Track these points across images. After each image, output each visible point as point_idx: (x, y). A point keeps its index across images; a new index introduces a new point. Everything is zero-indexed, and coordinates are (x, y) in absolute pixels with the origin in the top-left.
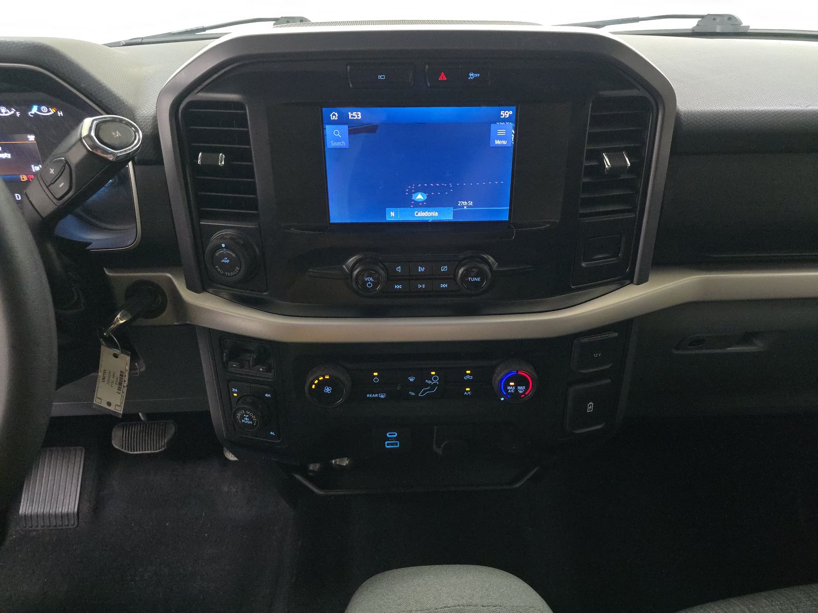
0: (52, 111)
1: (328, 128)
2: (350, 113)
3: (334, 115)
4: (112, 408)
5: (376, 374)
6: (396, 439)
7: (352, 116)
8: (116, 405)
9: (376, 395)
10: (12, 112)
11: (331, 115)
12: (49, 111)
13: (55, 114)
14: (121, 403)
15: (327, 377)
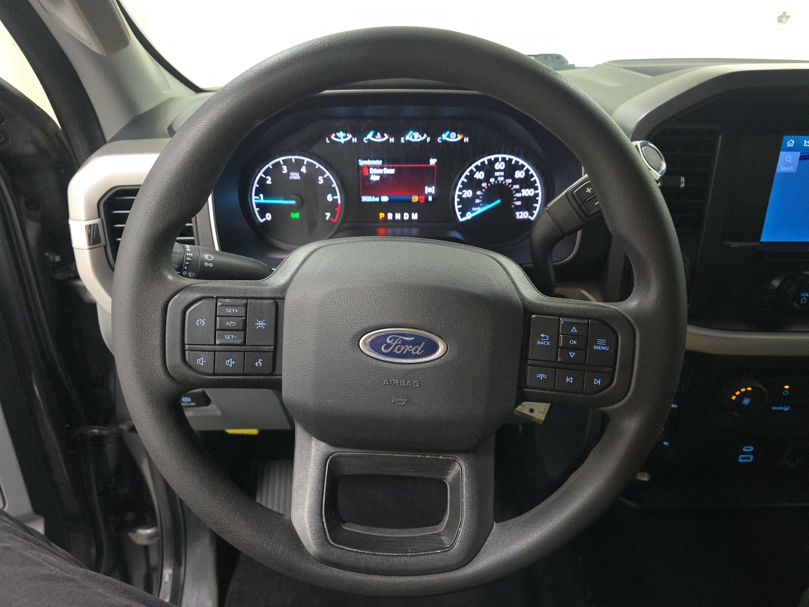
0: (460, 137)
1: (782, 154)
2: (805, 141)
3: (791, 142)
4: (534, 415)
5: (787, 387)
6: (751, 453)
7: (806, 144)
8: (540, 412)
9: (781, 408)
10: (424, 138)
11: (788, 143)
12: (457, 137)
13: (462, 139)
14: (545, 410)
15: (749, 389)
